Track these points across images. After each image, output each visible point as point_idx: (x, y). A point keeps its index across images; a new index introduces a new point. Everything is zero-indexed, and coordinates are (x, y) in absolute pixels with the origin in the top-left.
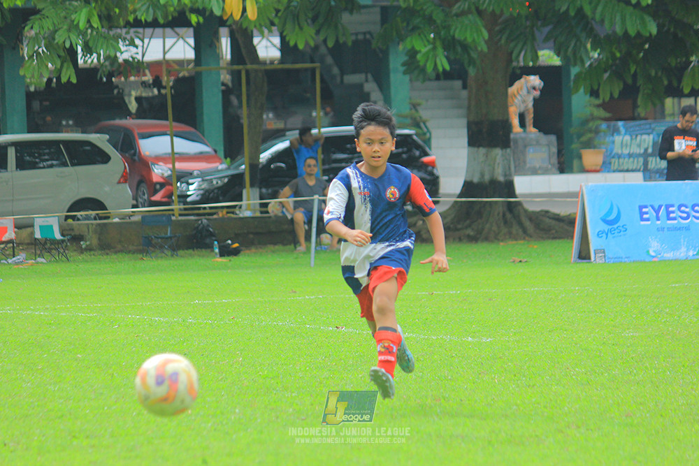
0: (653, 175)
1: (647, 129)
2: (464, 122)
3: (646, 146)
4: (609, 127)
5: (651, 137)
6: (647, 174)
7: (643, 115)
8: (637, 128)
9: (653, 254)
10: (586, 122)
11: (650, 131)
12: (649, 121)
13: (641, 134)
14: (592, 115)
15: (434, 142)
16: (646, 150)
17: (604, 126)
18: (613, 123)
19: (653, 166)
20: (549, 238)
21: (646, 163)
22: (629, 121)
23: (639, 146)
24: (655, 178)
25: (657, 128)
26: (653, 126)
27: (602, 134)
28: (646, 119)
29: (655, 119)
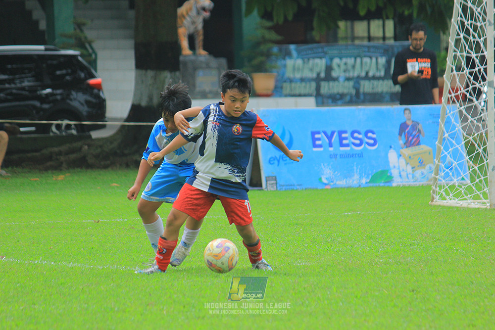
0: (325, 100)
1: (319, 53)
2: (131, 43)
3: (318, 70)
4: (280, 50)
5: (324, 61)
6: (320, 99)
7: (317, 39)
8: (310, 52)
9: (325, 181)
10: (258, 44)
11: (322, 54)
12: (322, 44)
13: (314, 58)
14: (263, 37)
16: (318, 74)
17: (275, 49)
18: (284, 46)
19: (325, 92)
21: (318, 88)
22: (300, 45)
23: (311, 70)
25: (330, 52)
26: (326, 49)
27: (273, 57)
29: (328, 42)
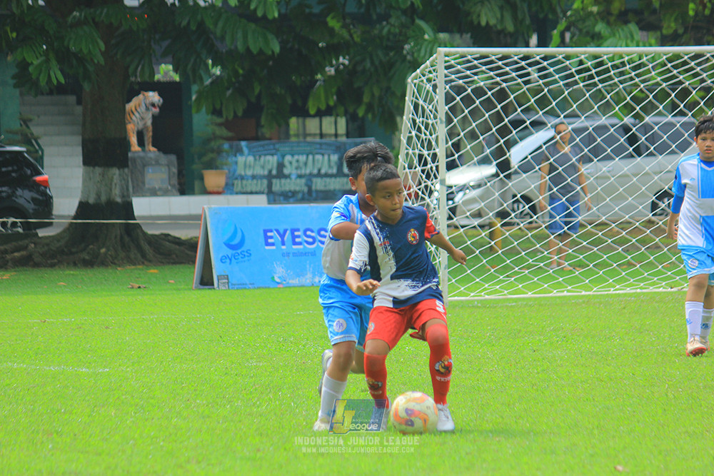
0: (277, 198)
1: (271, 150)
2: (79, 139)
3: (270, 167)
4: (231, 147)
5: (275, 158)
6: (272, 197)
7: (268, 135)
8: (260, 149)
9: (278, 280)
10: (209, 140)
11: (274, 151)
12: (273, 141)
13: (265, 155)
14: (214, 134)
15: (46, 160)
16: (270, 171)
17: (226, 146)
18: (235, 143)
19: (277, 189)
20: (169, 263)
21: (270, 185)
22: (252, 141)
23: (263, 167)
24: (279, 200)
25: (282, 149)
26: (277, 146)
27: (224, 154)
28: (270, 139)
29: (279, 138)
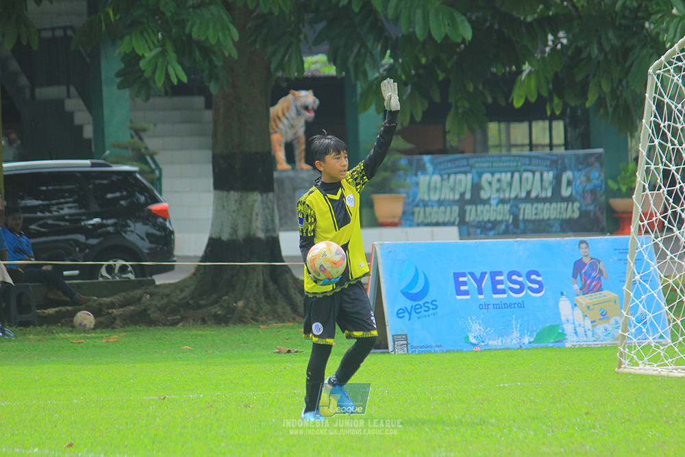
0: (472, 231)
1: (463, 166)
2: (208, 155)
3: (462, 190)
4: (410, 163)
5: (469, 176)
6: (465, 228)
8: (450, 165)
11: (467, 168)
12: (467, 155)
13: (456, 173)
15: (165, 183)
16: (462, 195)
17: (403, 161)
18: (415, 158)
19: (472, 219)
21: (462, 214)
22: (436, 156)
23: (453, 189)
24: (475, 233)
25: (477, 165)
26: (472, 161)
27: (401, 173)
28: (462, 152)
29: (474, 152)
